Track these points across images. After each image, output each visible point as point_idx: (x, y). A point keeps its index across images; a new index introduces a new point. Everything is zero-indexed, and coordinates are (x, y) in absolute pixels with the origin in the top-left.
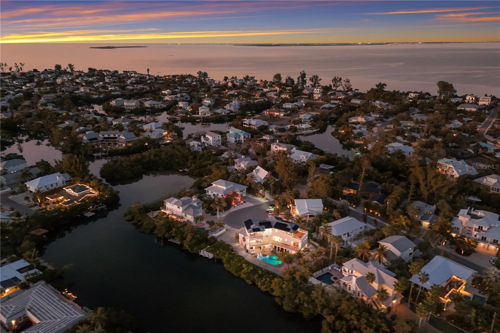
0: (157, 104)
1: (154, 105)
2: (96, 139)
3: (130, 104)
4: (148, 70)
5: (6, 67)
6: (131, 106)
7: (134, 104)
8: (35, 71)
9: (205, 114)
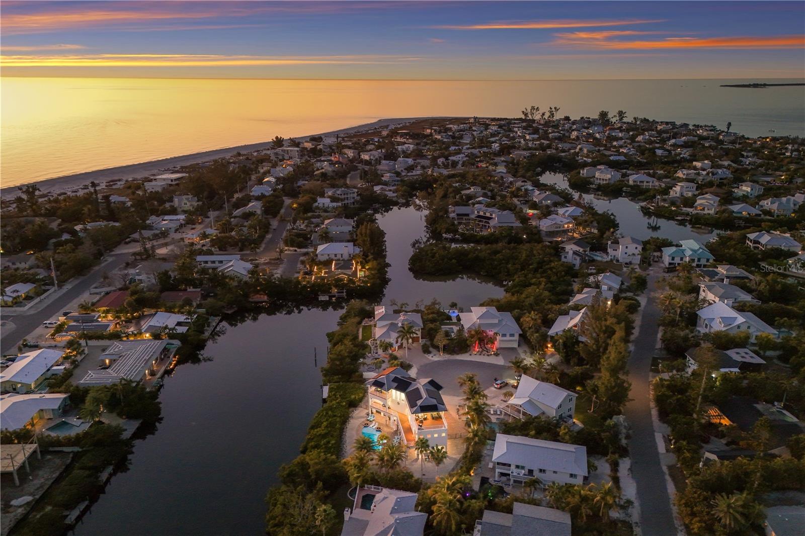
0: (647, 182)
1: (642, 182)
2: (468, 215)
3: (603, 176)
4: (729, 124)
5: (538, 112)
6: (603, 180)
7: (609, 176)
8: (567, 119)
9: (704, 209)
